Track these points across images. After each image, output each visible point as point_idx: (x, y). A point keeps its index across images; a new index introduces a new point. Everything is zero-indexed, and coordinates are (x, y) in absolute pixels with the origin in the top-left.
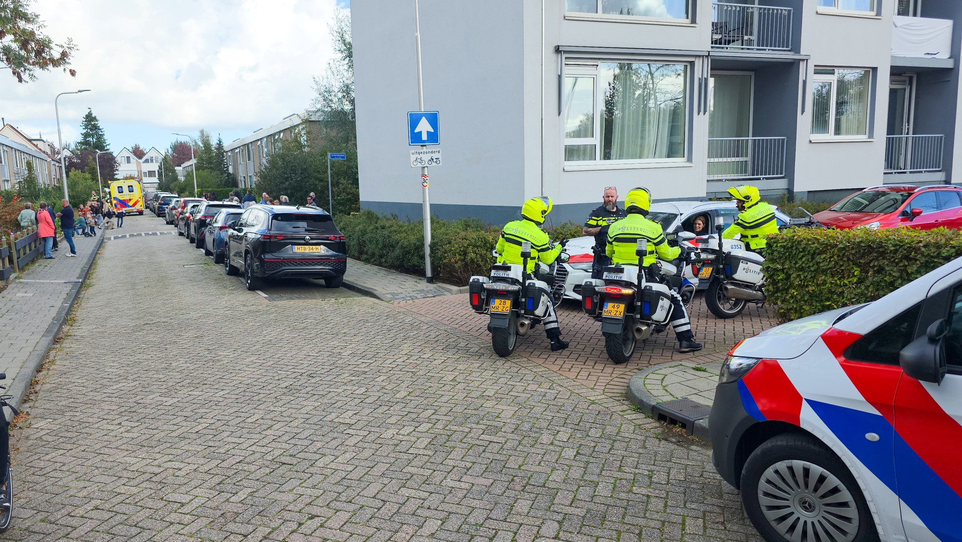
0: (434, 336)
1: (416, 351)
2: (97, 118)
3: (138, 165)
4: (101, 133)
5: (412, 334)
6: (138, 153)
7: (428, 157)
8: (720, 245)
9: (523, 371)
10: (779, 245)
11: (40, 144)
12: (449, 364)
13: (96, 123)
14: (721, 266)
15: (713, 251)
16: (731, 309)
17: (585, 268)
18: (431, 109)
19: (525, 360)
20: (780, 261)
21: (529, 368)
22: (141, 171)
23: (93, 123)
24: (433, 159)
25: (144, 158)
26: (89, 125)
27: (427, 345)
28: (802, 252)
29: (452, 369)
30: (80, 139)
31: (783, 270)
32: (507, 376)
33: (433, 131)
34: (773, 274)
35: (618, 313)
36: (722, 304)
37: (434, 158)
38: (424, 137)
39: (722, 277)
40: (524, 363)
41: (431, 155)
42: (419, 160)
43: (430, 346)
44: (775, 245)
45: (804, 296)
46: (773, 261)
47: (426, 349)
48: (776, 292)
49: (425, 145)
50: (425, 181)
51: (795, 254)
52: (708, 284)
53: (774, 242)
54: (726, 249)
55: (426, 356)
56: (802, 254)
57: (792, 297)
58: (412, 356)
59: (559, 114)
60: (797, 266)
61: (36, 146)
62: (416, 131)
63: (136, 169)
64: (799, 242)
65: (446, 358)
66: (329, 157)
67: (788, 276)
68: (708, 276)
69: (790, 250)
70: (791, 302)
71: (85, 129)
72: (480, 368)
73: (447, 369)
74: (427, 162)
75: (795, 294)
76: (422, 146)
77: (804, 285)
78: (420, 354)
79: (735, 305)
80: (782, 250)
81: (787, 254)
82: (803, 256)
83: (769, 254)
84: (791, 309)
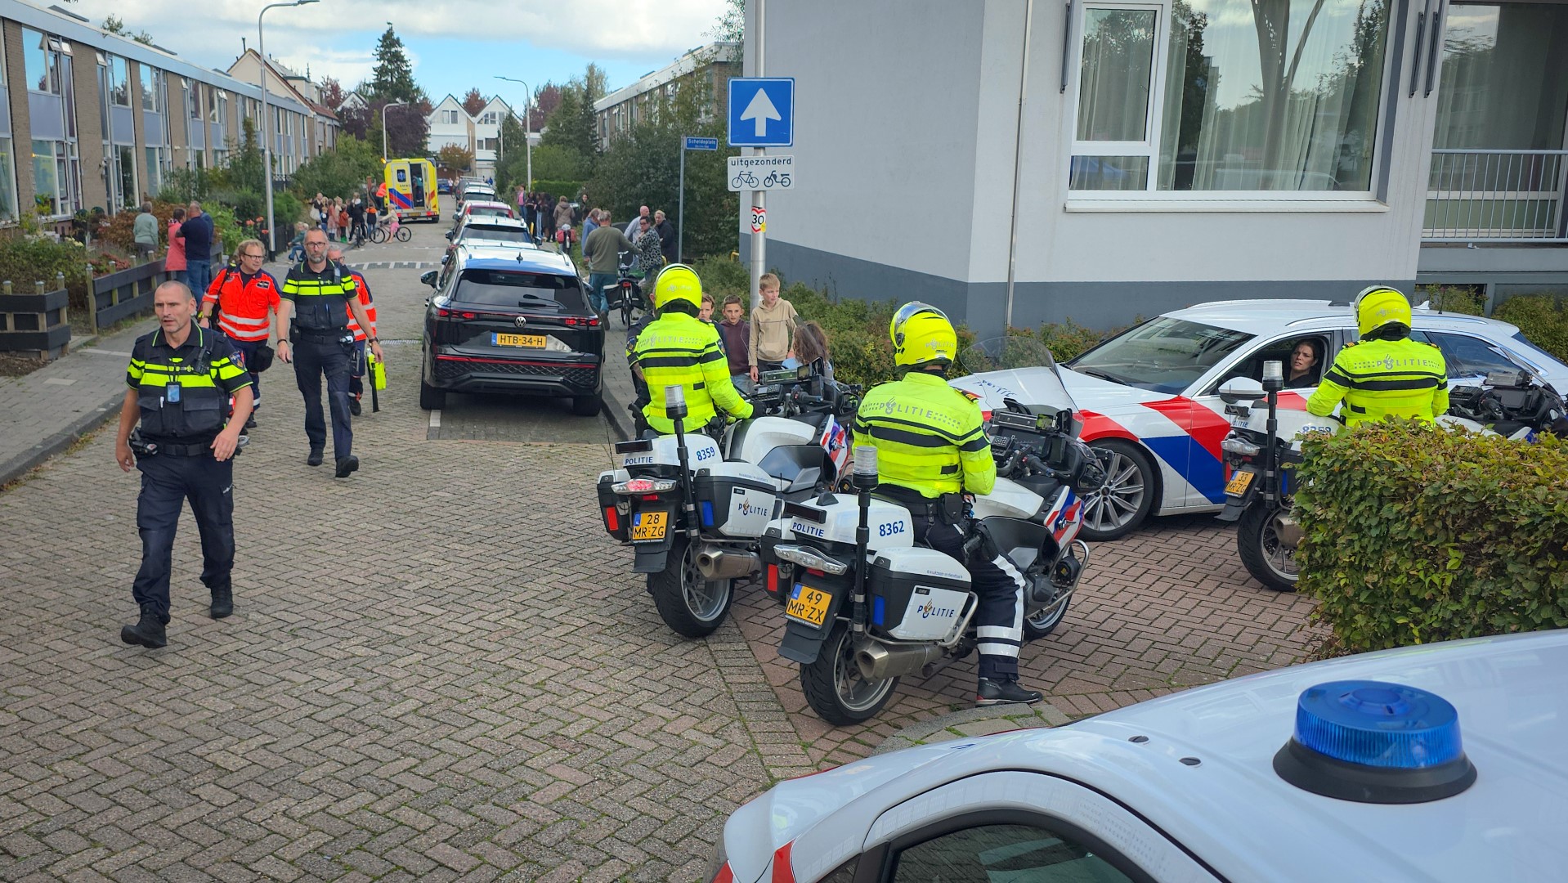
2: (401, 41)
3: (471, 126)
4: (405, 68)
6: (474, 105)
7: (767, 170)
11: (300, 86)
13: (399, 49)
14: (1270, 474)
18: (778, 74)
22: (473, 138)
23: (393, 50)
24: (775, 177)
25: (481, 115)
26: (387, 53)
28: (1359, 488)
30: (371, 78)
33: (778, 118)
35: (816, 614)
37: (778, 174)
38: (761, 130)
39: (1269, 497)
41: (772, 167)
42: (745, 178)
49: (764, 148)
50: (756, 220)
51: (1347, 491)
52: (1239, 511)
56: (1359, 493)
59: (1063, 89)
60: (1350, 518)
61: (294, 89)
62: (744, 117)
63: (466, 134)
64: (1355, 465)
66: (684, 145)
67: (1333, 540)
68: (1241, 492)
69: (1338, 479)
71: (380, 60)
74: (761, 183)
76: (756, 148)
77: (1360, 566)
82: (1361, 499)
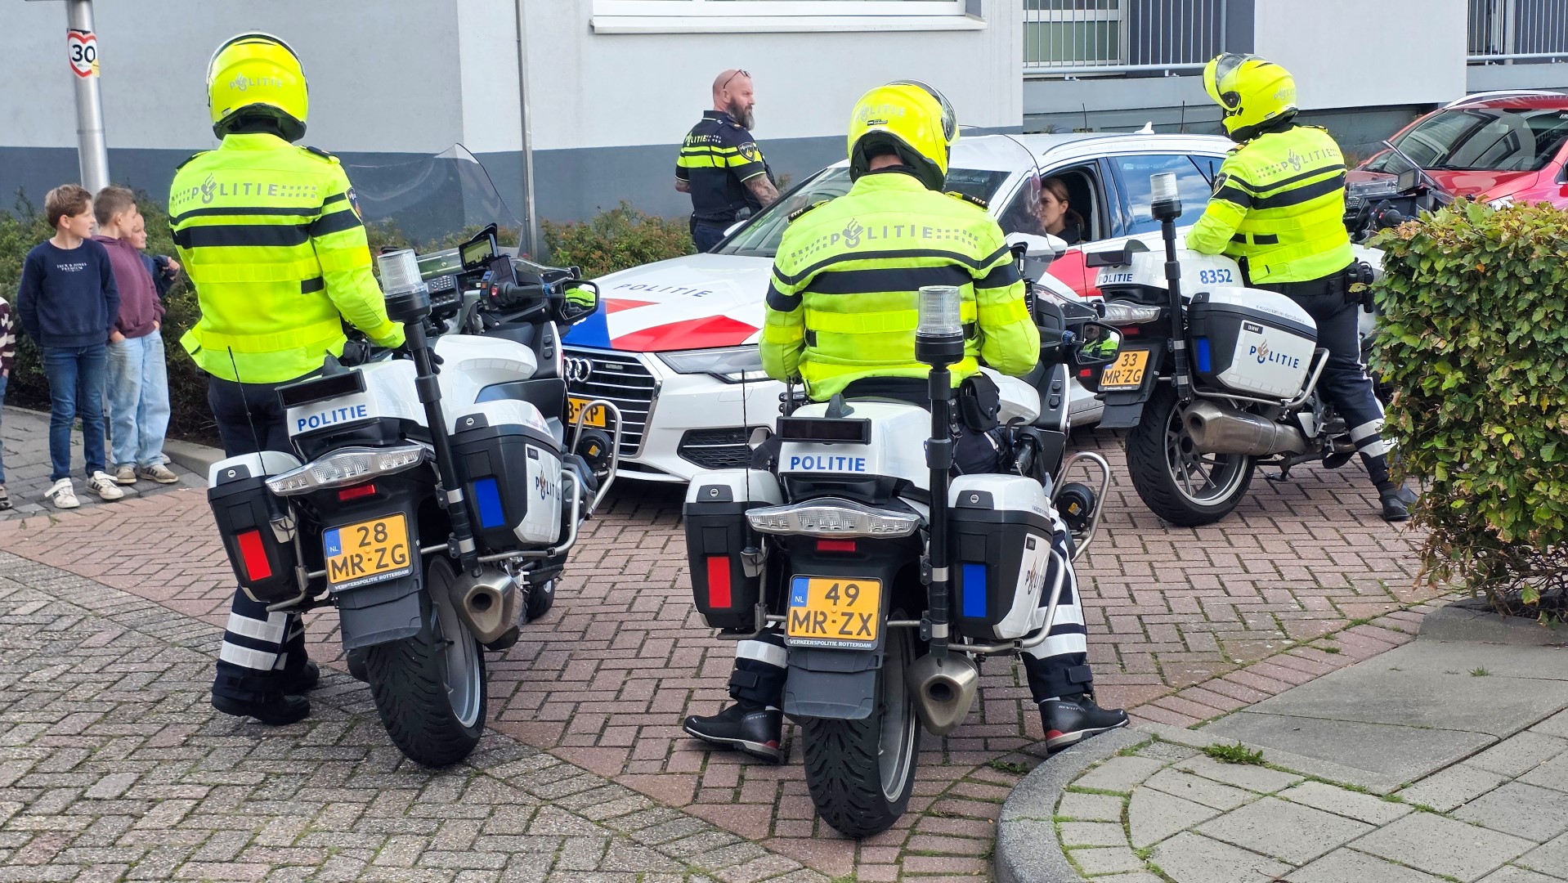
0: (144, 679)
1: (65, 761)
5: (45, 675)
8: (1172, 271)
9: (553, 823)
10: (1439, 266)
12: (217, 822)
14: (1179, 345)
15: (1148, 295)
16: (1206, 491)
17: (718, 369)
19: (545, 760)
20: (1443, 322)
21: (573, 803)
27: (113, 729)
28: (1529, 288)
29: (235, 845)
31: (1453, 359)
32: (485, 859)
34: (1417, 372)
35: (855, 625)
36: (1180, 477)
39: (1183, 380)
40: (544, 777)
43: (128, 729)
44: (1425, 266)
45: (1537, 449)
46: (1418, 323)
47: (111, 749)
48: (1428, 436)
51: (1506, 297)
52: (1138, 410)
53: (1421, 257)
54: (1188, 288)
55: (107, 788)
56: (1531, 296)
57: (1491, 450)
58: (44, 790)
60: (1512, 338)
64: (1523, 255)
65: (201, 792)
67: (1476, 376)
68: (1135, 380)
69: (1483, 284)
70: (1492, 469)
72: (363, 826)
73: (211, 851)
75: (1506, 440)
77: (1538, 408)
78: (83, 778)
79: (1219, 475)
80: (1454, 282)
81: (1474, 297)
82: (1533, 305)
83: (1401, 299)
84: (1487, 496)
